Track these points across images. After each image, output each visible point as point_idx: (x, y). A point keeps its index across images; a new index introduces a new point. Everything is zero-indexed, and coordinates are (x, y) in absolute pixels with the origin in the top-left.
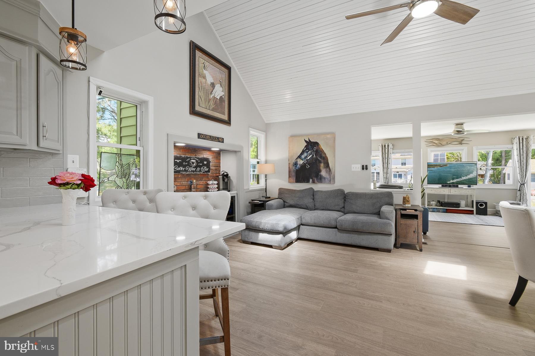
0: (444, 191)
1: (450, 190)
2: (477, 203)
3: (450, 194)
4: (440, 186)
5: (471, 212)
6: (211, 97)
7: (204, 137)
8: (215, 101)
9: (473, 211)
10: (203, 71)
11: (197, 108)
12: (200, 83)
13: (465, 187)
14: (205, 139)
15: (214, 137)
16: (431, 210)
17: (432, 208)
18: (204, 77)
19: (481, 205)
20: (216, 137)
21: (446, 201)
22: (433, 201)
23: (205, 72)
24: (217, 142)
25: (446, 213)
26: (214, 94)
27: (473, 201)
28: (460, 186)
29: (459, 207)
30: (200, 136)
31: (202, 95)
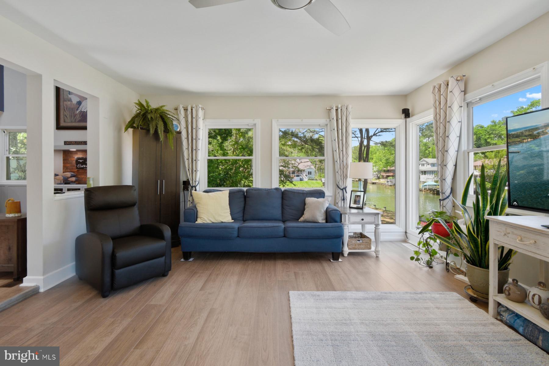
6: (78, 112)
7: (69, 143)
8: (82, 114)
10: (68, 96)
11: (62, 124)
12: (65, 106)
14: (70, 144)
15: (79, 142)
18: (70, 100)
20: (83, 142)
23: (70, 96)
24: (84, 145)
26: (80, 109)
30: (66, 143)
31: (67, 114)
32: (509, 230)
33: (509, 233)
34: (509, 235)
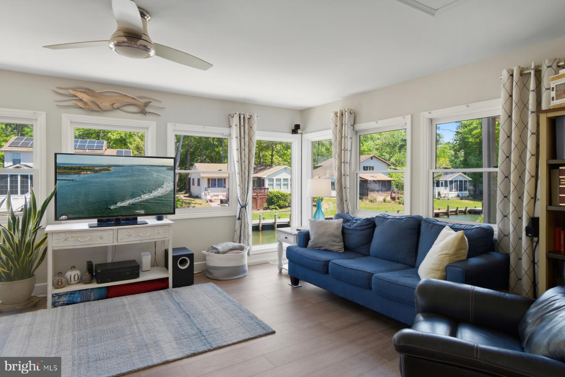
0: (101, 238)
1: (115, 232)
2: (175, 258)
3: (115, 243)
4: (95, 222)
5: (160, 285)
9: (167, 279)
13: (151, 221)
16: (64, 299)
17: (66, 294)
19: (183, 262)
21: (109, 260)
22: (73, 268)
25: (107, 297)
27: (166, 252)
28: (140, 219)
29: (137, 276)
32: (68, 236)
33: (69, 238)
34: (68, 239)
